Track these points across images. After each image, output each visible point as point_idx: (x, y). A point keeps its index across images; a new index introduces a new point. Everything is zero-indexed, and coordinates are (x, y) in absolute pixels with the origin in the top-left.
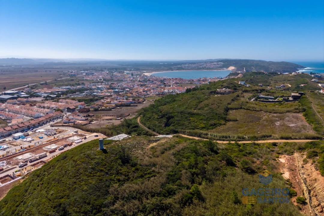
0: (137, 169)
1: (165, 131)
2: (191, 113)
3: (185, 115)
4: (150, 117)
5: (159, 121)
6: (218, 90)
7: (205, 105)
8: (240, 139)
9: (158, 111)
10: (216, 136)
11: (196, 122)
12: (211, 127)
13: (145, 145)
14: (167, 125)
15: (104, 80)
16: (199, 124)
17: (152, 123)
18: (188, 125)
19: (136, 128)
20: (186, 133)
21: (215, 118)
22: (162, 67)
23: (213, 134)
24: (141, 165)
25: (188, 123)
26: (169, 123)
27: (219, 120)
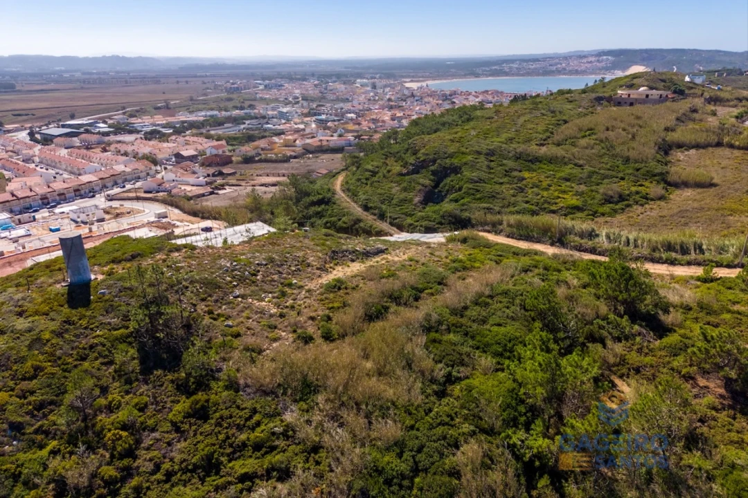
1: (423, 218)
2: (528, 155)
3: (505, 162)
4: (377, 169)
5: (405, 184)
6: (619, 92)
7: (580, 130)
9: (407, 150)
10: (635, 240)
11: (547, 189)
12: (607, 208)
13: (309, 269)
14: (432, 197)
16: (556, 194)
17: (379, 191)
18: (514, 196)
19: (323, 206)
20: (501, 227)
21: (621, 175)
23: (620, 236)
25: (512, 192)
26: (440, 191)
27: (638, 181)
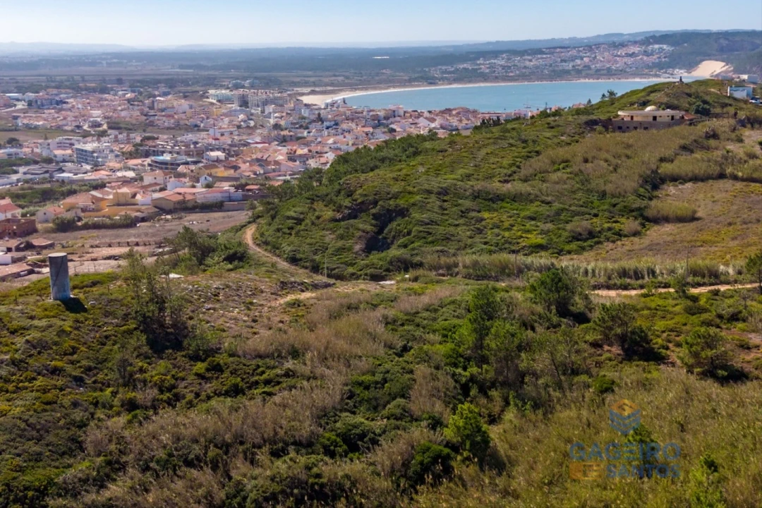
0: (217, 368)
1: (367, 266)
2: (488, 193)
3: (460, 201)
4: (302, 216)
5: (341, 231)
6: (620, 113)
7: (553, 163)
8: (698, 279)
9: (339, 192)
10: (593, 271)
11: (508, 229)
12: (573, 246)
14: (375, 243)
15: (114, 126)
16: (519, 233)
17: (308, 241)
18: (471, 237)
20: (456, 270)
21: (595, 211)
23: (579, 268)
24: (233, 355)
25: (468, 233)
26: (385, 238)
27: (613, 217)
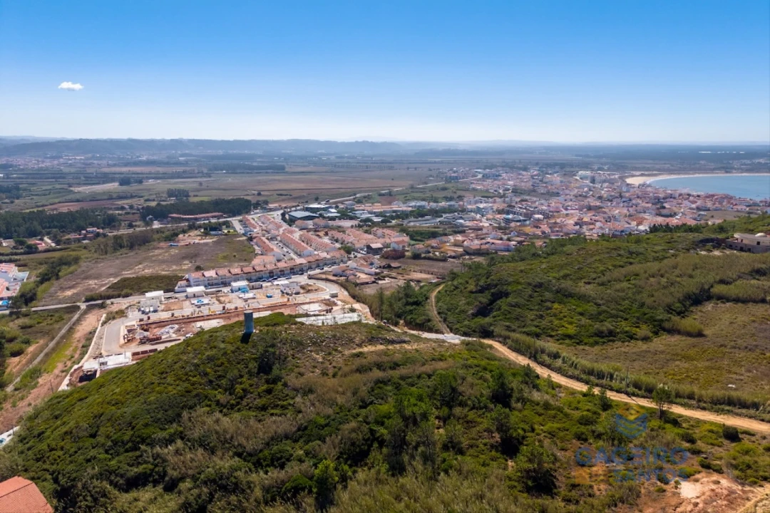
0: (269, 391)
1: (467, 326)
3: (546, 294)
4: (460, 286)
5: (469, 300)
6: (736, 235)
7: (629, 274)
8: (636, 391)
11: (561, 319)
12: (592, 340)
13: (352, 345)
14: (483, 312)
16: (564, 324)
17: (453, 302)
18: (532, 320)
19: (414, 306)
21: (628, 316)
22: (702, 162)
24: (285, 385)
25: (533, 317)
26: (490, 308)
27: (638, 323)
